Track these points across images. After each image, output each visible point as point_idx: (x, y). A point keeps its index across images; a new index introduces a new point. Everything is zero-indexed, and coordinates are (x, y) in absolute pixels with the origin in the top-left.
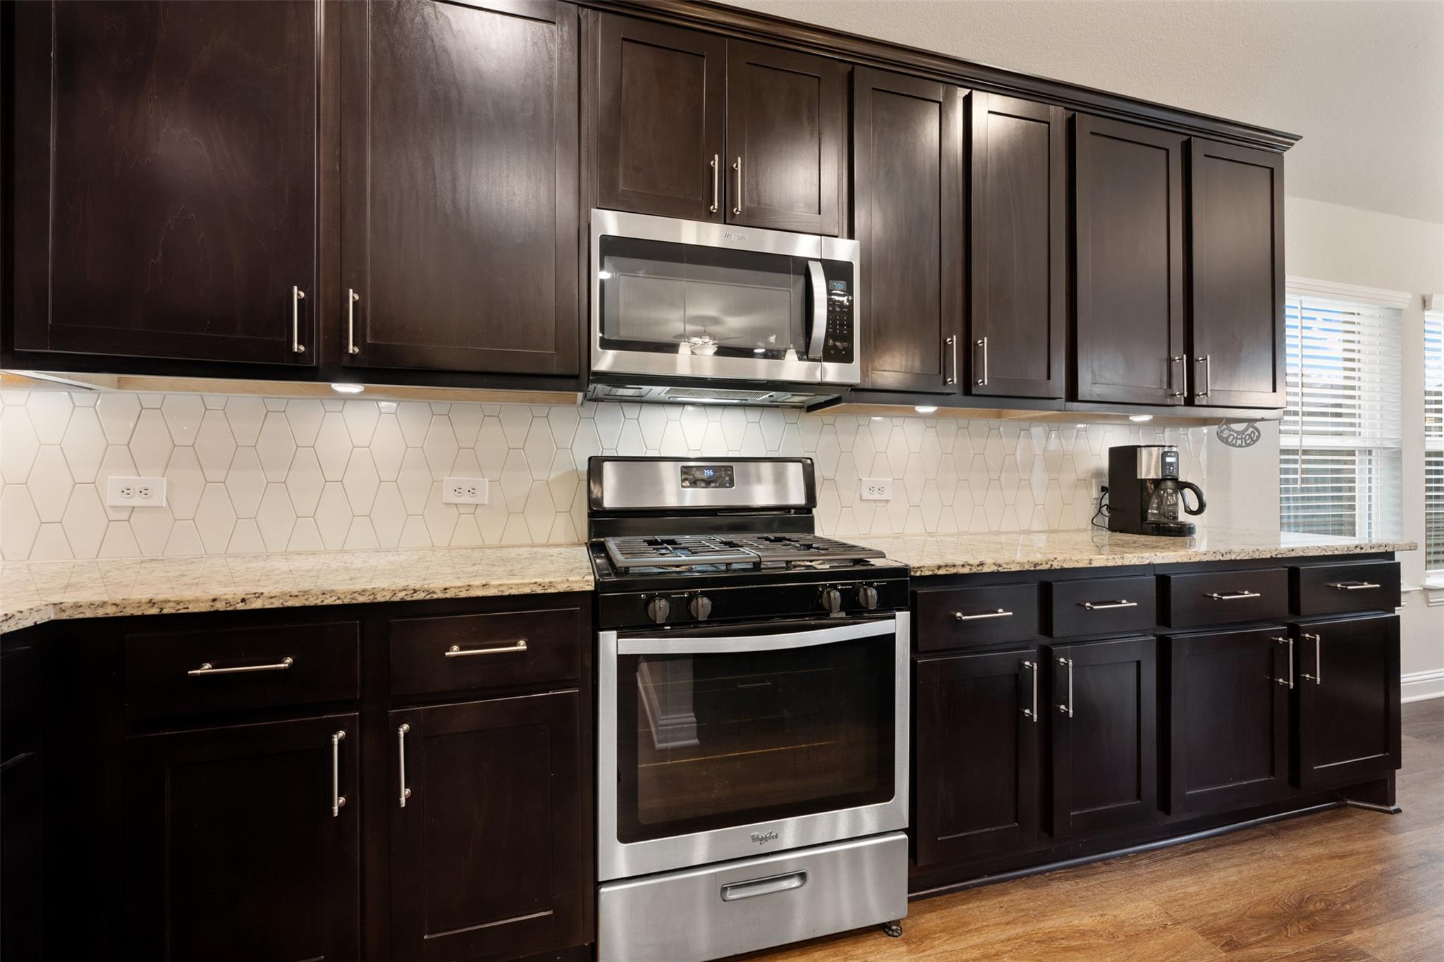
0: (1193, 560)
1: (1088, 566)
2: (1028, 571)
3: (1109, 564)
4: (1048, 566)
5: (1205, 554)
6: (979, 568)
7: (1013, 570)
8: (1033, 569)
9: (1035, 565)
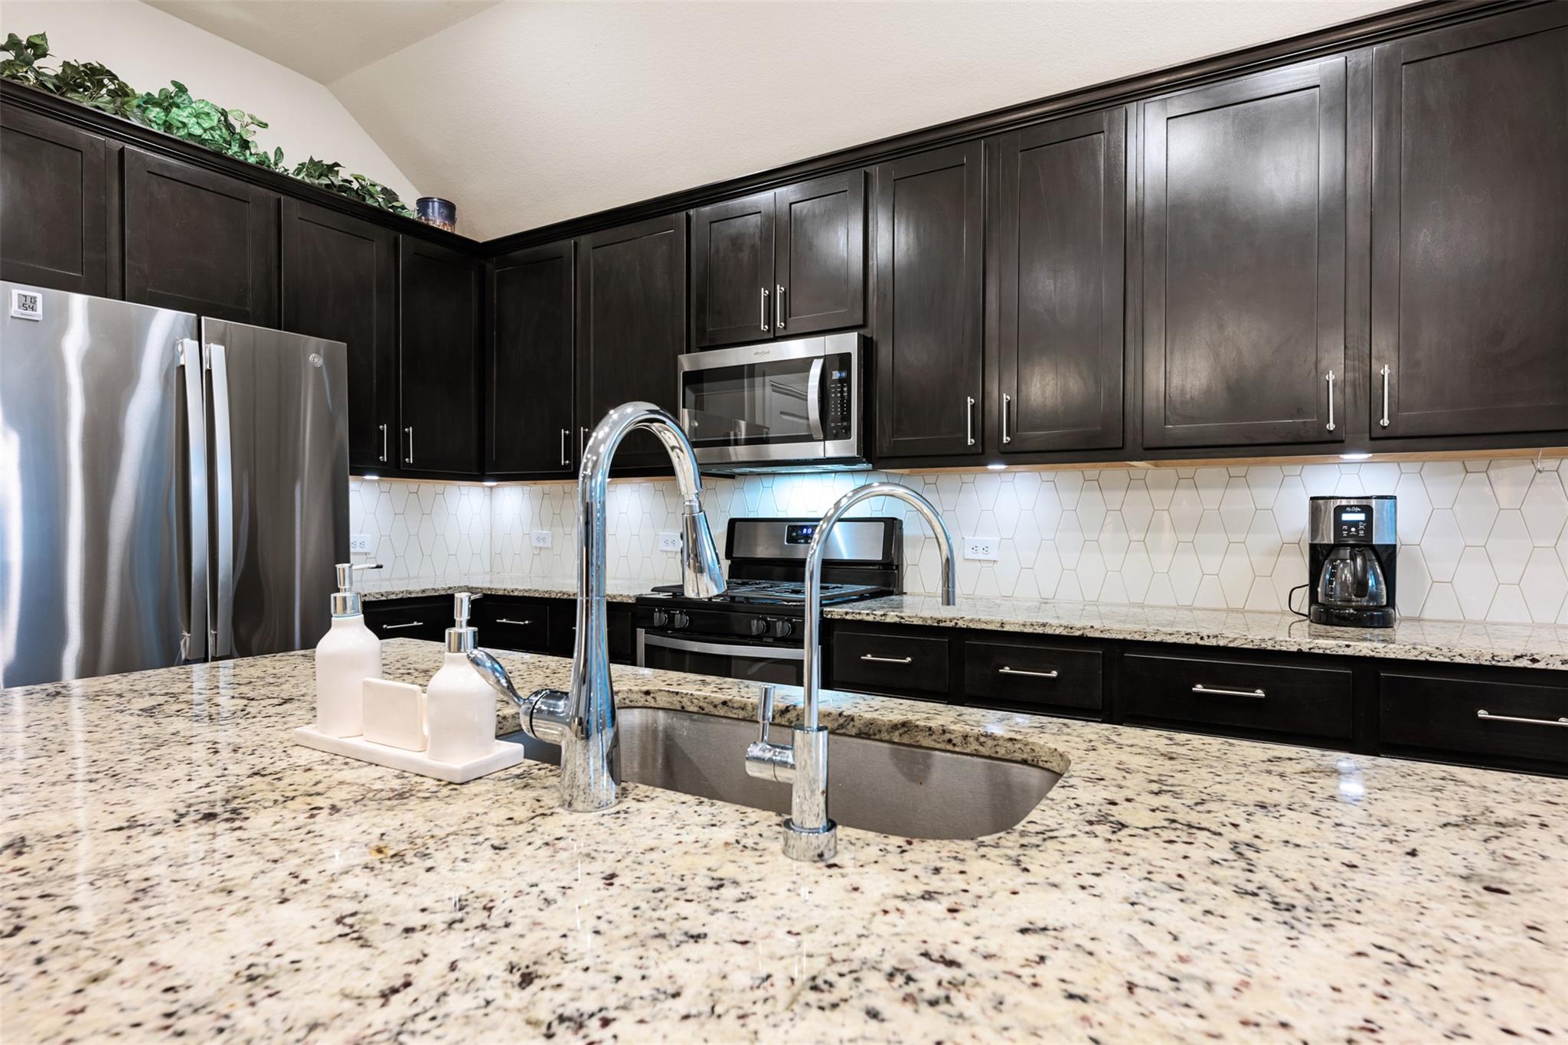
0: (1150, 638)
1: (999, 629)
2: (931, 627)
3: (1026, 630)
4: (953, 624)
5: (1170, 634)
6: (883, 618)
7: (915, 623)
8: (936, 624)
9: (938, 622)
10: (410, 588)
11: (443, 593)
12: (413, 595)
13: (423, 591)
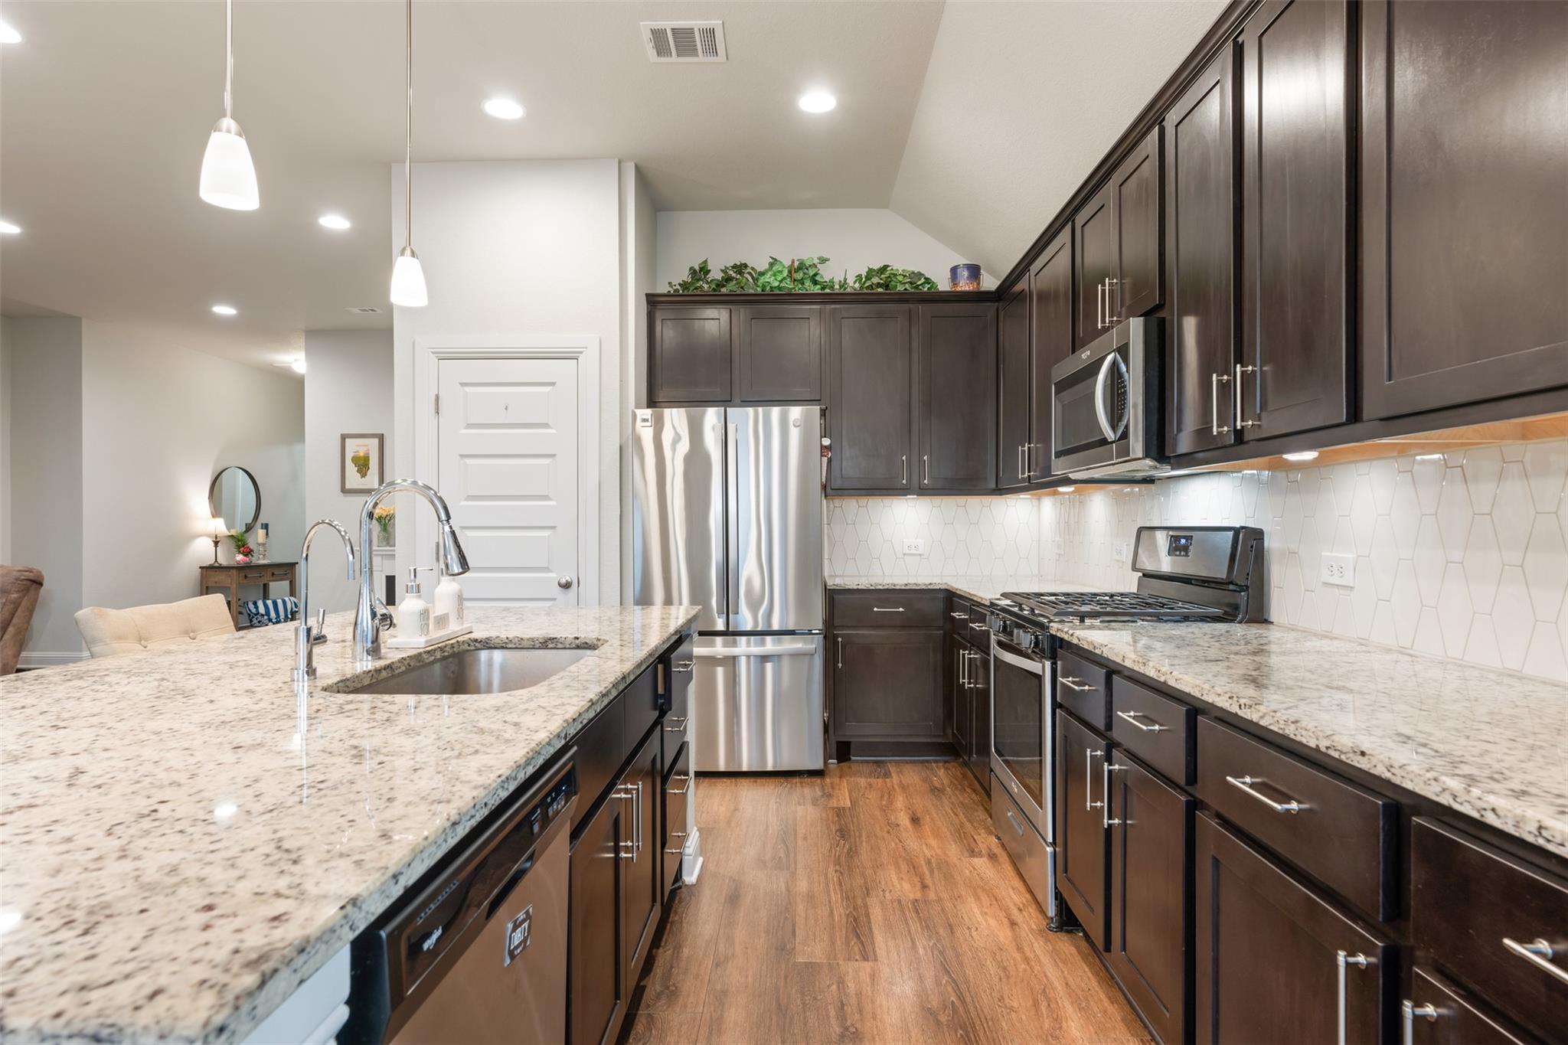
10: (896, 582)
11: (924, 587)
12: (898, 587)
13: (906, 585)
